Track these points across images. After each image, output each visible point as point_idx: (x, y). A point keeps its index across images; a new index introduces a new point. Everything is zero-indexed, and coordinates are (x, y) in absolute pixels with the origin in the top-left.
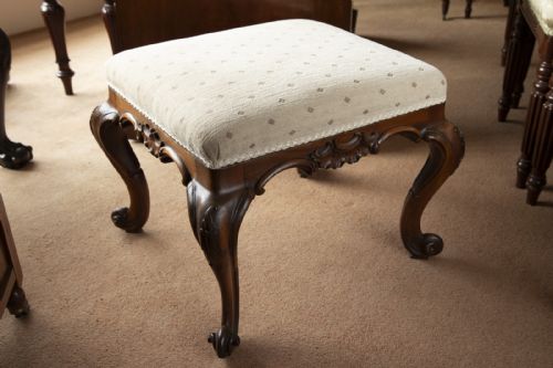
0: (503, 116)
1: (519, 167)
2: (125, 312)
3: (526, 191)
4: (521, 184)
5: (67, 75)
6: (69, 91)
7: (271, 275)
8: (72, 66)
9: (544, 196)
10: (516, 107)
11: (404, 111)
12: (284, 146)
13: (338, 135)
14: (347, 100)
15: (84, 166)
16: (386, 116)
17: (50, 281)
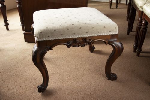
0: (128, 34)
1: (134, 46)
3: (136, 53)
4: (135, 51)
5: (7, 25)
6: (8, 29)
8: (8, 22)
9: (141, 54)
10: (132, 31)
11: (101, 35)
12: (59, 38)
13: (78, 38)
14: (80, 28)
15: (13, 50)
16: (95, 35)
17: (5, 82)
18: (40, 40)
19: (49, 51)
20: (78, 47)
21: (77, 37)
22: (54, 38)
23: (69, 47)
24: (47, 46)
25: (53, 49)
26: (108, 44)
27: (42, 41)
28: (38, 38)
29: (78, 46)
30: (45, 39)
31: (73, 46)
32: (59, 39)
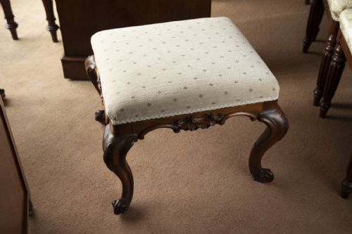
0: (306, 50)
1: (315, 94)
2: (91, 207)
4: (317, 103)
6: (15, 37)
7: (172, 177)
11: (244, 103)
12: (157, 117)
13: (195, 113)
14: (201, 96)
15: (42, 102)
16: (231, 105)
17: (40, 189)
18: (118, 123)
19: (136, 141)
20: (196, 129)
21: (195, 111)
22: (148, 118)
23: (176, 131)
24: (133, 132)
25: (145, 136)
26: (257, 121)
27: (123, 124)
28: (115, 119)
29: (194, 128)
30: (129, 121)
31: (186, 130)
32: (156, 119)
